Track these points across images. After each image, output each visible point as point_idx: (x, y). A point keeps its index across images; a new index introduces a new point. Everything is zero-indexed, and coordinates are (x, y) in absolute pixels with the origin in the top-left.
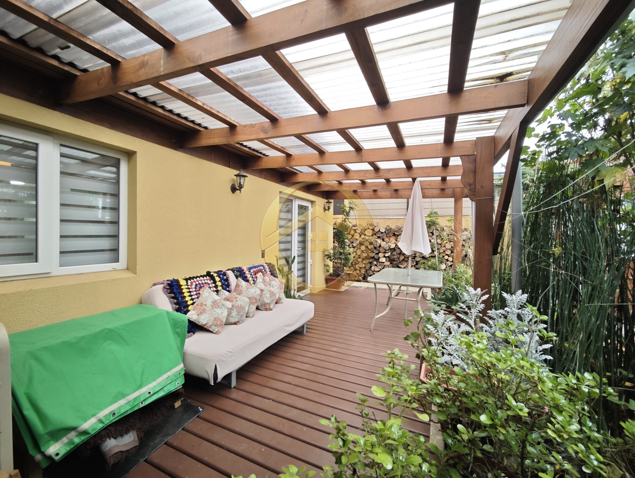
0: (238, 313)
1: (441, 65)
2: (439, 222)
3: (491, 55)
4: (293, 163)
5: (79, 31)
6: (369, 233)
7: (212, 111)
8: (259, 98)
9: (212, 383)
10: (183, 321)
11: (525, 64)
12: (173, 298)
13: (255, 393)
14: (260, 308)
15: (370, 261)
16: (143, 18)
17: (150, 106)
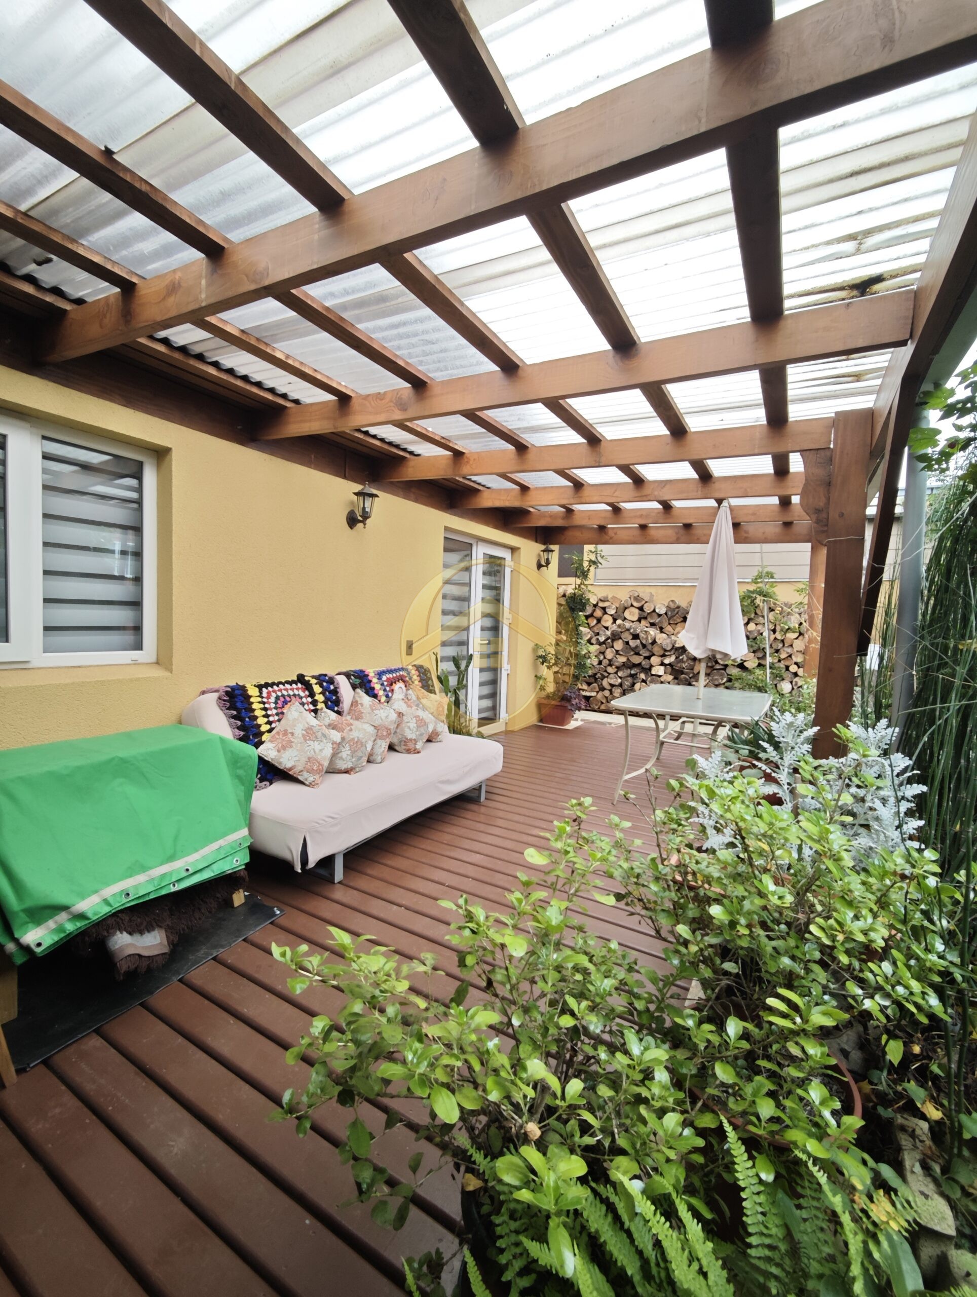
0: (353, 753)
1: (730, 267)
2: (777, 593)
3: (829, 243)
4: (465, 470)
5: (64, 231)
6: (632, 614)
7: (303, 369)
8: (387, 342)
9: (298, 869)
10: (250, 757)
11: (905, 257)
12: (234, 717)
13: (376, 894)
14: (397, 748)
15: (633, 672)
16: (168, 207)
17: (192, 362)
